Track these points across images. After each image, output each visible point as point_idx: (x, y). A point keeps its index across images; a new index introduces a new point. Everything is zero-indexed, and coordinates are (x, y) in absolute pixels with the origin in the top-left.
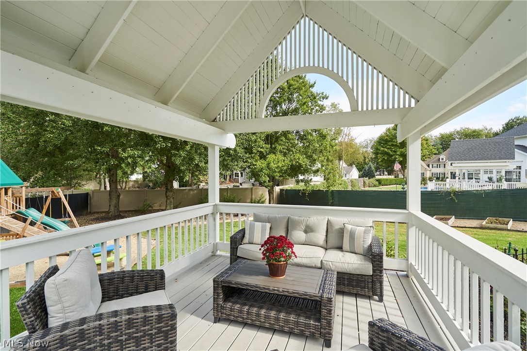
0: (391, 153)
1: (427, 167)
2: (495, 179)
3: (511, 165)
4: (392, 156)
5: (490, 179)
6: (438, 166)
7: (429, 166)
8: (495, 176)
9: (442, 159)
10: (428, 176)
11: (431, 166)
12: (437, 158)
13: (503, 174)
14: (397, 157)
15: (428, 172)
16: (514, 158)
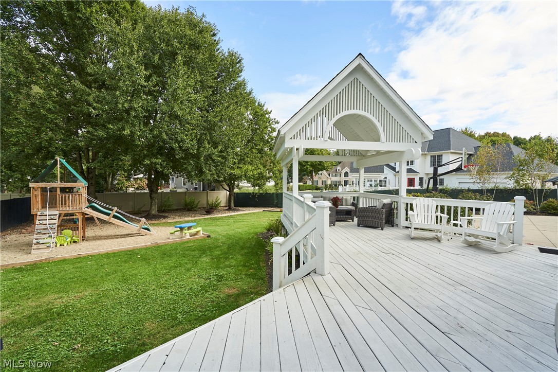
0: (304, 164)
1: (328, 176)
2: (373, 185)
3: (381, 176)
4: (304, 166)
5: (371, 185)
6: (336, 175)
7: (329, 176)
8: (373, 183)
9: (339, 170)
10: (329, 184)
11: (331, 175)
12: (335, 169)
13: (378, 182)
14: (308, 167)
15: (329, 180)
16: (383, 172)
